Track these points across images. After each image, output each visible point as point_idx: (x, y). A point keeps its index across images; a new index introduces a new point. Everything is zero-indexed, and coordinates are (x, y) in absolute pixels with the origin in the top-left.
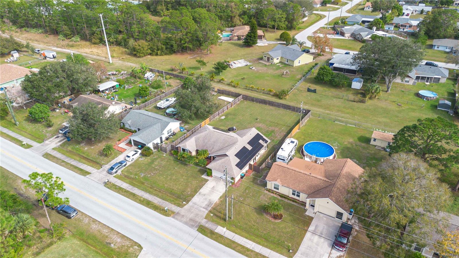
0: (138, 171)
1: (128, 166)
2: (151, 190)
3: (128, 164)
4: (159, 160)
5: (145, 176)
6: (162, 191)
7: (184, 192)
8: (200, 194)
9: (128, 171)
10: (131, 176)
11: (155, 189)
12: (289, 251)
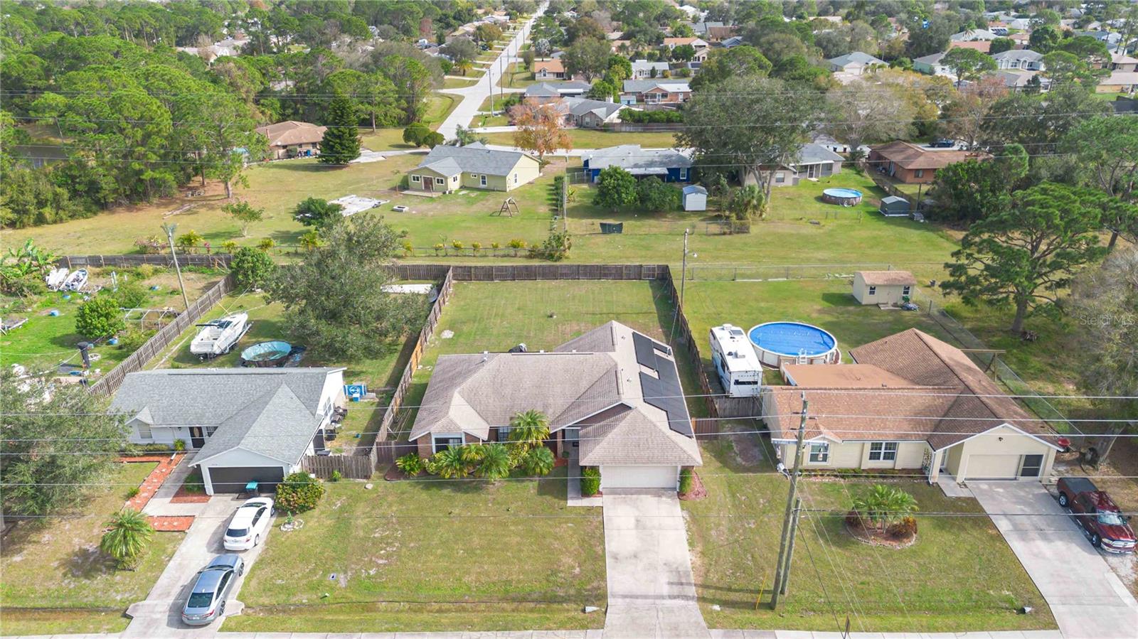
0: (313, 572)
1: (253, 570)
2: (425, 616)
3: (249, 560)
4: (361, 508)
5: (352, 579)
6: (468, 606)
7: (554, 573)
8: (616, 558)
9: (267, 589)
10: (293, 600)
11: (436, 606)
12: (1023, 611)
